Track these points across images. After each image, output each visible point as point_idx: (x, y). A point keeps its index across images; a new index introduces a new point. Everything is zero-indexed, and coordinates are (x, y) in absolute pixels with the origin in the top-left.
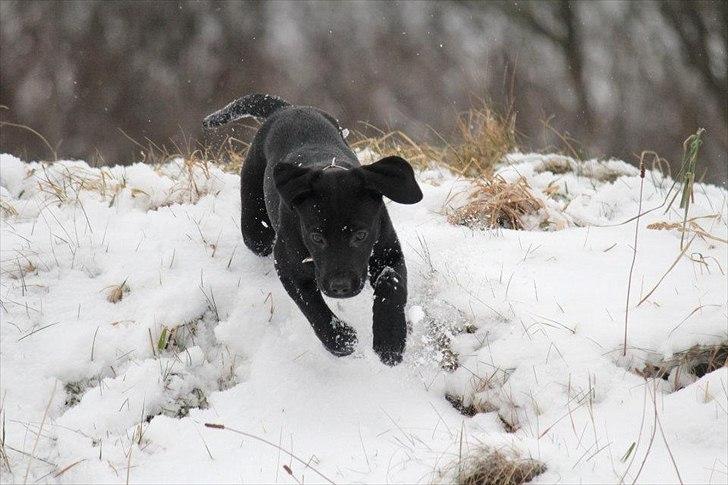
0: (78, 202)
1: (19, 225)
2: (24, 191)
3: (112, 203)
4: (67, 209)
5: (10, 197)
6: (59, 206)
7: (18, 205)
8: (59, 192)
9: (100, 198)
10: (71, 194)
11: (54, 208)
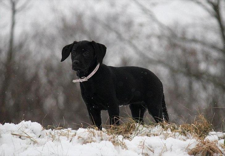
0: (59, 140)
1: (38, 147)
2: (41, 135)
3: (71, 141)
4: (55, 142)
5: (36, 137)
6: (52, 141)
7: (39, 140)
8: (53, 136)
9: (67, 139)
10: (57, 137)
11: (50, 142)
